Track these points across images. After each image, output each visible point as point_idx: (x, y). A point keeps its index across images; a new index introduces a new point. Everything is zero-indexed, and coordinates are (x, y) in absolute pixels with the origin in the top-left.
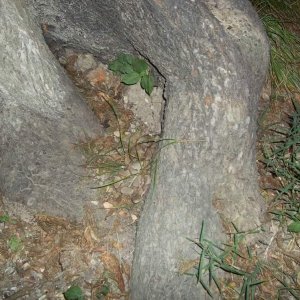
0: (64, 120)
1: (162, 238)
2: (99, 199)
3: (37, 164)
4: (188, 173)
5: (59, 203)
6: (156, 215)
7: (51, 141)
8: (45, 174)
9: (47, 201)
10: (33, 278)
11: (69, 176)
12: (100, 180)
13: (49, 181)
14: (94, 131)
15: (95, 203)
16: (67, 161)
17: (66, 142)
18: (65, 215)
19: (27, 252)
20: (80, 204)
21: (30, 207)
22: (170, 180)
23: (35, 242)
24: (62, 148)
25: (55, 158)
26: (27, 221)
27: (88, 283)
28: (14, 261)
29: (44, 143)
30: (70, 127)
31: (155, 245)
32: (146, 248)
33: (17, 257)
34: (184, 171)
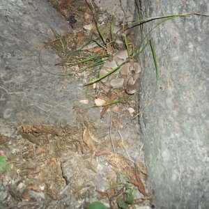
0: (27, 17)
1: (184, 125)
2: (88, 97)
3: (7, 68)
4: (195, 48)
5: (43, 108)
6: (169, 100)
7: (18, 41)
8: (19, 79)
9: (27, 109)
10: (33, 199)
11: (46, 78)
12: (83, 77)
13: (25, 85)
14: (61, 28)
15: (85, 102)
16: (40, 62)
17: (34, 41)
18: (52, 122)
19: (18, 171)
20: (67, 105)
21: (8, 119)
22: (176, 58)
23: (25, 157)
24: (31, 48)
25: (25, 60)
26: (9, 135)
27: (101, 193)
28: (5, 183)
29: (9, 45)
30: (35, 24)
31: (178, 135)
32: (166, 140)
33: (7, 178)
34: (191, 46)
